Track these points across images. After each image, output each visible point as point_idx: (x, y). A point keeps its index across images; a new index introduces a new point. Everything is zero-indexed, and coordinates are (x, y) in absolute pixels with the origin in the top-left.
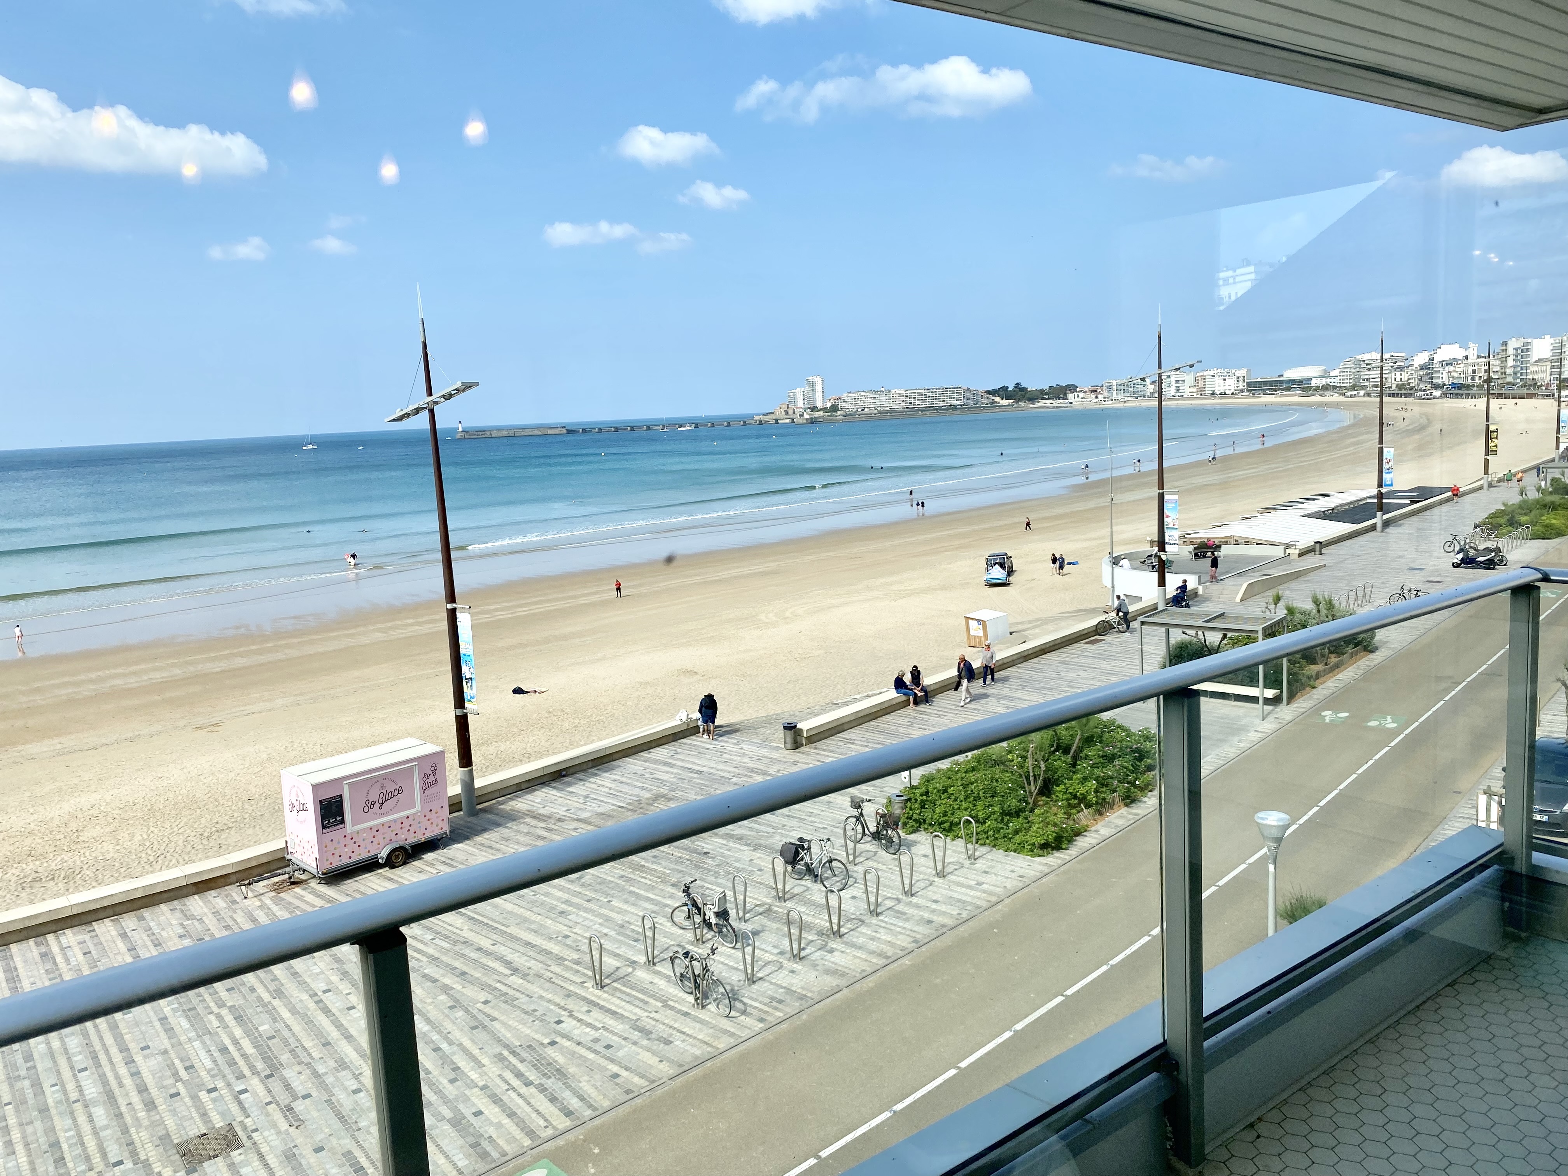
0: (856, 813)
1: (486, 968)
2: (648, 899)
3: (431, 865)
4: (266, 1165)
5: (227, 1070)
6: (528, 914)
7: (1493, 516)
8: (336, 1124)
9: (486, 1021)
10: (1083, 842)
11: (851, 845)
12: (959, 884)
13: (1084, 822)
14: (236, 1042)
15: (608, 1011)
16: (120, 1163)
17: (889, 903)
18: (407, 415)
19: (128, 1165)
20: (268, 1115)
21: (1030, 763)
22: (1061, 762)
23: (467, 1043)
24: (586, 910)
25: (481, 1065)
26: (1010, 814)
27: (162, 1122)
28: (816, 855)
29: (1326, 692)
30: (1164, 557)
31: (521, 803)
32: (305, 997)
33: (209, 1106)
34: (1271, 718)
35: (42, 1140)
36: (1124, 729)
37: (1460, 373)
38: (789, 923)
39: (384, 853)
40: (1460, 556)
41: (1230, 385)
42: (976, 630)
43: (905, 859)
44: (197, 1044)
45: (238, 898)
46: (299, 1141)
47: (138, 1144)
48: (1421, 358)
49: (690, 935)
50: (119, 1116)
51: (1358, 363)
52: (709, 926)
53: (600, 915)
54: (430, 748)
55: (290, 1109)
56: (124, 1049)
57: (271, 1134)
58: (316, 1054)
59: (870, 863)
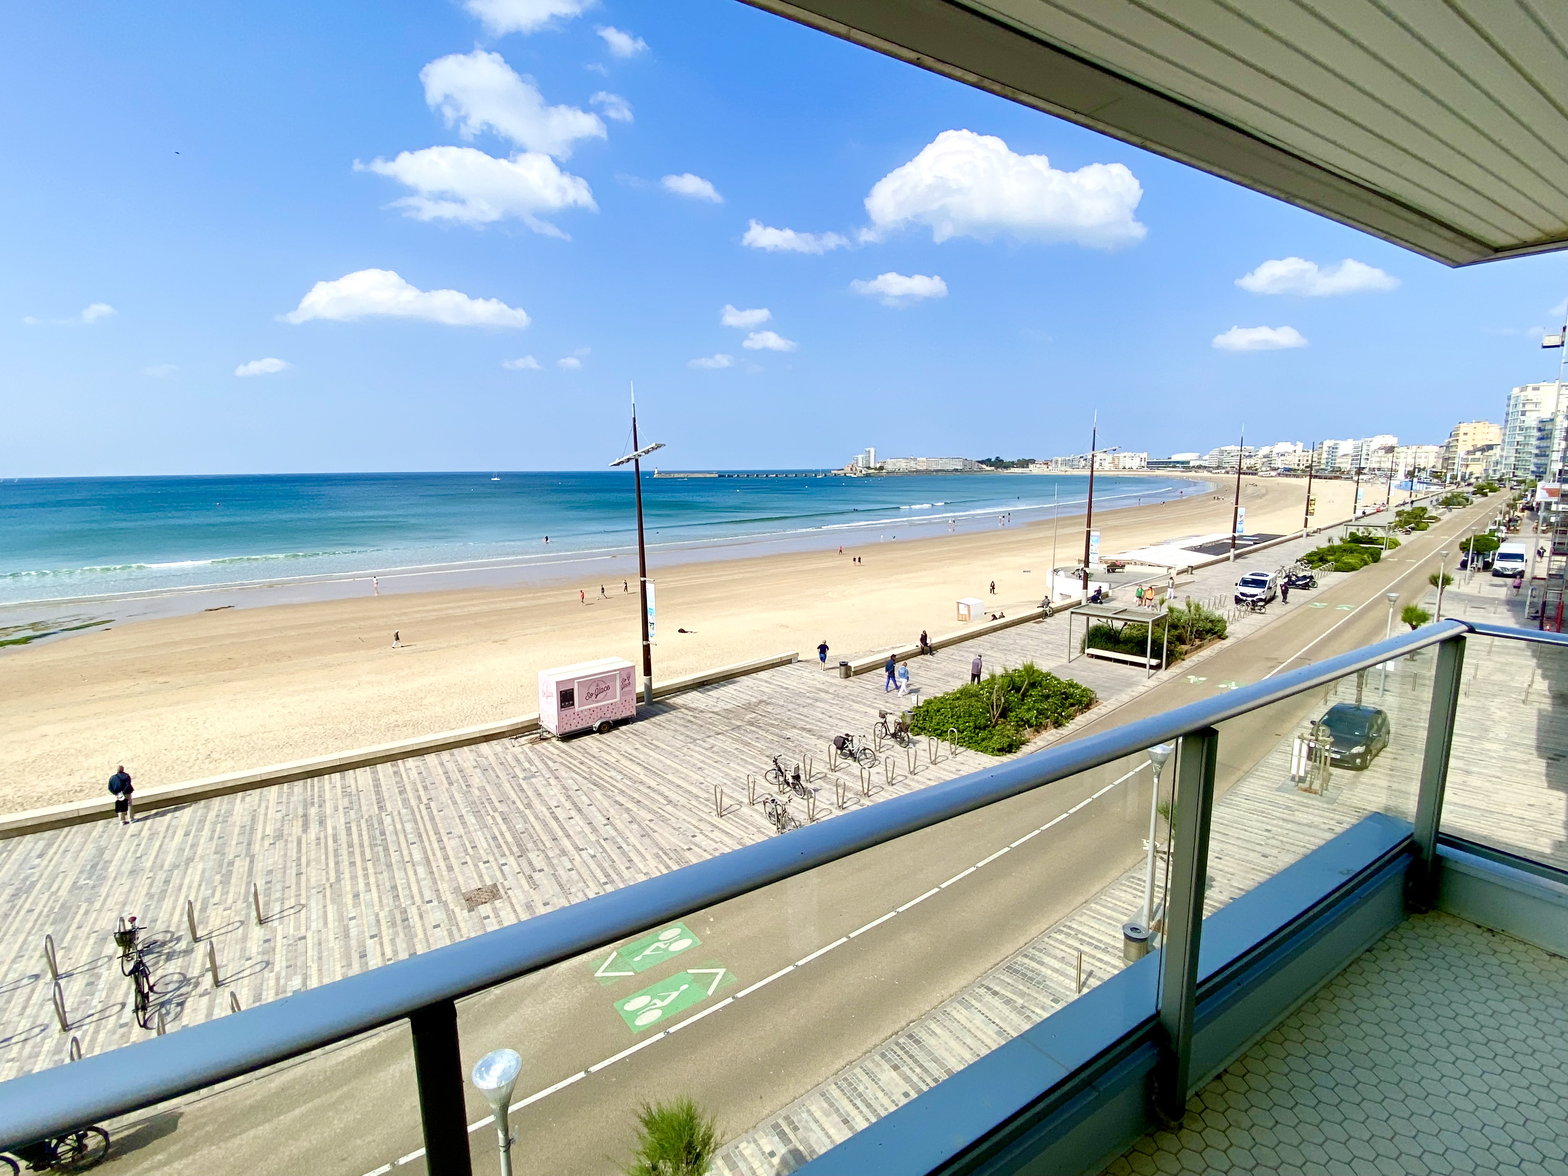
0: (882, 720)
1: (653, 799)
2: (752, 764)
3: (624, 733)
4: (515, 911)
5: (496, 851)
6: (679, 767)
7: (1310, 555)
8: (558, 889)
9: (651, 832)
10: (1026, 749)
11: (878, 740)
12: (944, 770)
13: (1027, 736)
14: (502, 834)
15: (724, 831)
16: (431, 901)
17: (900, 778)
18: (622, 462)
19: (435, 903)
20: (517, 880)
21: (994, 697)
22: (1014, 698)
23: (638, 846)
24: (714, 767)
25: (645, 859)
26: (980, 729)
27: (456, 879)
28: (856, 745)
29: (1192, 664)
30: (1088, 571)
31: (678, 700)
32: (544, 809)
33: (484, 871)
34: (1154, 677)
35: (387, 884)
36: (1056, 679)
37: (1292, 461)
38: (837, 786)
39: (597, 724)
40: (1286, 580)
41: (1135, 463)
42: (963, 611)
43: (911, 751)
44: (479, 833)
45: (510, 746)
46: (535, 897)
47: (441, 891)
48: (1265, 450)
49: (776, 788)
50: (432, 873)
51: (1222, 452)
52: (788, 784)
53: (723, 772)
54: (627, 664)
55: (531, 877)
56: (437, 833)
57: (518, 892)
58: (548, 845)
59: (889, 752)
